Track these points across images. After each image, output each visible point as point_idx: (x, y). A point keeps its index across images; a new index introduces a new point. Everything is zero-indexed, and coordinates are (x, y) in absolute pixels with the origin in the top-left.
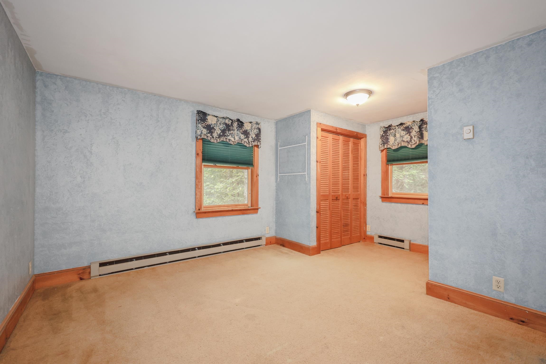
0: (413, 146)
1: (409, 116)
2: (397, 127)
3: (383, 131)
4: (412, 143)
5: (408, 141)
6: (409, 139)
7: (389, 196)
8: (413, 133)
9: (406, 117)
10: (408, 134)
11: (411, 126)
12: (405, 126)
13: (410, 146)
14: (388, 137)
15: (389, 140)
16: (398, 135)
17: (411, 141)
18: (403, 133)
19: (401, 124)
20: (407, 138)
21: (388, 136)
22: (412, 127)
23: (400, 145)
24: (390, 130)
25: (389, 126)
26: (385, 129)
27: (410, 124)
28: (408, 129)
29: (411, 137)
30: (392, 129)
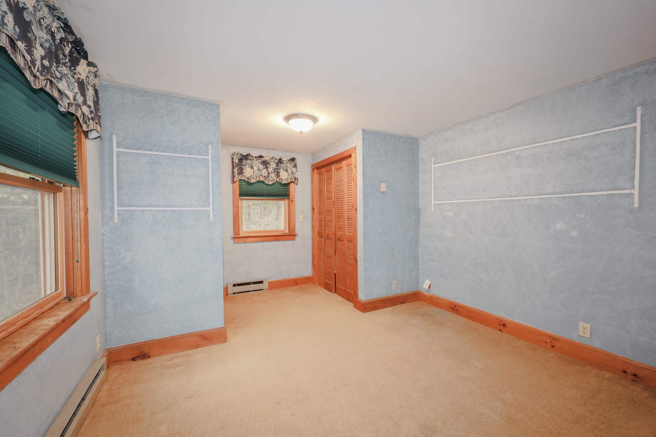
0: (270, 183)
1: (263, 150)
2: (255, 159)
3: (239, 159)
4: (270, 179)
5: (266, 176)
6: (266, 175)
7: (239, 235)
8: (271, 170)
9: (260, 149)
10: (266, 169)
11: (270, 161)
12: (263, 159)
13: (266, 182)
14: (243, 167)
15: (244, 171)
16: (255, 168)
17: (268, 177)
18: (261, 167)
19: (261, 157)
20: (264, 173)
21: (243, 165)
22: (270, 163)
23: (258, 179)
24: (246, 159)
25: (247, 155)
26: (241, 157)
27: (269, 159)
28: (265, 164)
29: (269, 173)
30: (250, 159)
